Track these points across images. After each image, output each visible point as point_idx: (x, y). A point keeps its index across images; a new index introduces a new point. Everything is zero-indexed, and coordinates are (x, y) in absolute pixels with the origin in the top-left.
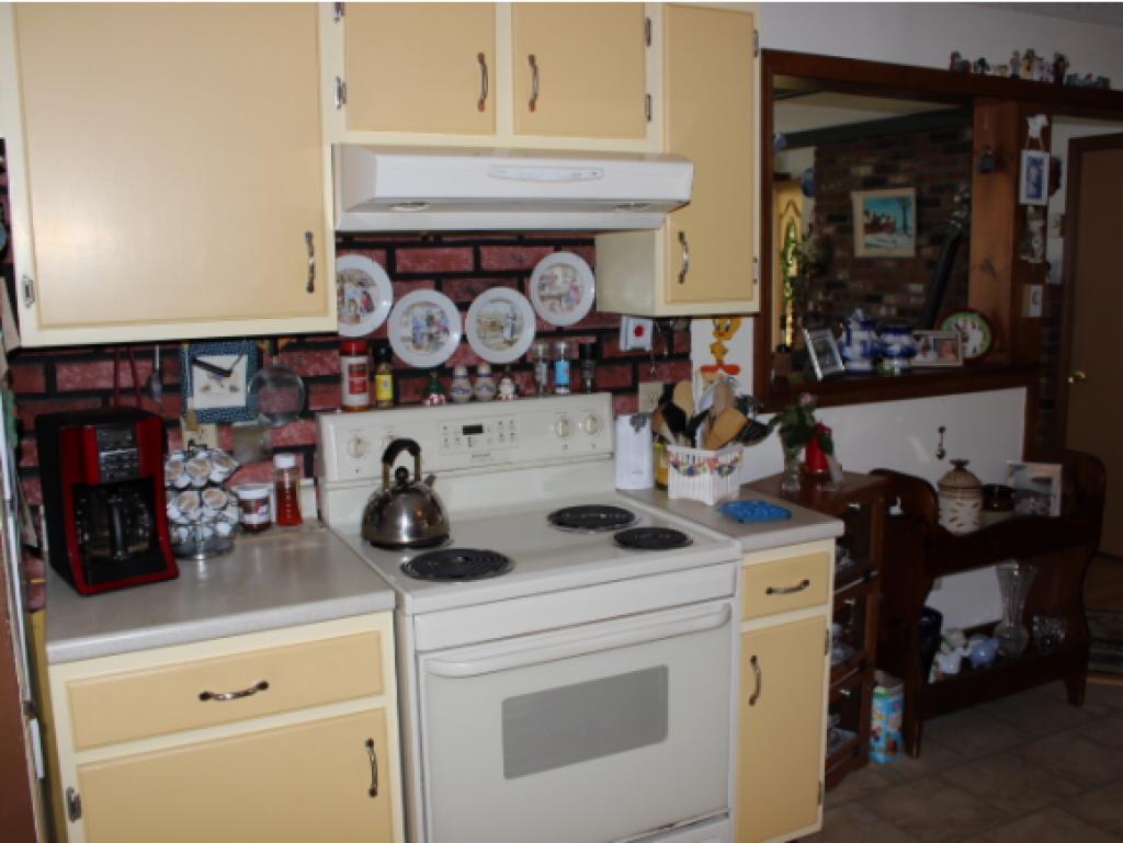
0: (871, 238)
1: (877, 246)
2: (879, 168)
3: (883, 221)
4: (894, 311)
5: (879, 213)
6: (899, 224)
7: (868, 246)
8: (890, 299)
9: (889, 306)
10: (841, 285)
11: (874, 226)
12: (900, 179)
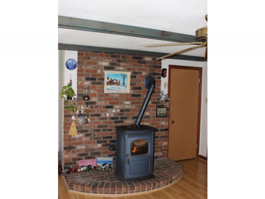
0: (109, 87)
1: (112, 90)
2: (112, 64)
3: (115, 81)
4: (119, 111)
5: (113, 79)
6: (121, 83)
7: (108, 89)
8: (117, 107)
9: (116, 109)
10: (94, 103)
11: (111, 83)
12: (121, 68)
